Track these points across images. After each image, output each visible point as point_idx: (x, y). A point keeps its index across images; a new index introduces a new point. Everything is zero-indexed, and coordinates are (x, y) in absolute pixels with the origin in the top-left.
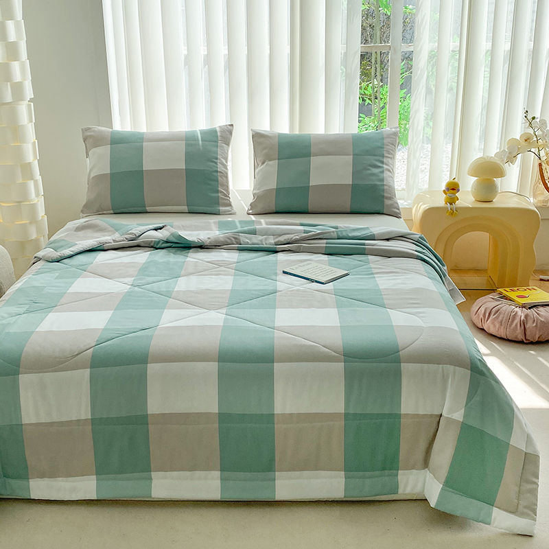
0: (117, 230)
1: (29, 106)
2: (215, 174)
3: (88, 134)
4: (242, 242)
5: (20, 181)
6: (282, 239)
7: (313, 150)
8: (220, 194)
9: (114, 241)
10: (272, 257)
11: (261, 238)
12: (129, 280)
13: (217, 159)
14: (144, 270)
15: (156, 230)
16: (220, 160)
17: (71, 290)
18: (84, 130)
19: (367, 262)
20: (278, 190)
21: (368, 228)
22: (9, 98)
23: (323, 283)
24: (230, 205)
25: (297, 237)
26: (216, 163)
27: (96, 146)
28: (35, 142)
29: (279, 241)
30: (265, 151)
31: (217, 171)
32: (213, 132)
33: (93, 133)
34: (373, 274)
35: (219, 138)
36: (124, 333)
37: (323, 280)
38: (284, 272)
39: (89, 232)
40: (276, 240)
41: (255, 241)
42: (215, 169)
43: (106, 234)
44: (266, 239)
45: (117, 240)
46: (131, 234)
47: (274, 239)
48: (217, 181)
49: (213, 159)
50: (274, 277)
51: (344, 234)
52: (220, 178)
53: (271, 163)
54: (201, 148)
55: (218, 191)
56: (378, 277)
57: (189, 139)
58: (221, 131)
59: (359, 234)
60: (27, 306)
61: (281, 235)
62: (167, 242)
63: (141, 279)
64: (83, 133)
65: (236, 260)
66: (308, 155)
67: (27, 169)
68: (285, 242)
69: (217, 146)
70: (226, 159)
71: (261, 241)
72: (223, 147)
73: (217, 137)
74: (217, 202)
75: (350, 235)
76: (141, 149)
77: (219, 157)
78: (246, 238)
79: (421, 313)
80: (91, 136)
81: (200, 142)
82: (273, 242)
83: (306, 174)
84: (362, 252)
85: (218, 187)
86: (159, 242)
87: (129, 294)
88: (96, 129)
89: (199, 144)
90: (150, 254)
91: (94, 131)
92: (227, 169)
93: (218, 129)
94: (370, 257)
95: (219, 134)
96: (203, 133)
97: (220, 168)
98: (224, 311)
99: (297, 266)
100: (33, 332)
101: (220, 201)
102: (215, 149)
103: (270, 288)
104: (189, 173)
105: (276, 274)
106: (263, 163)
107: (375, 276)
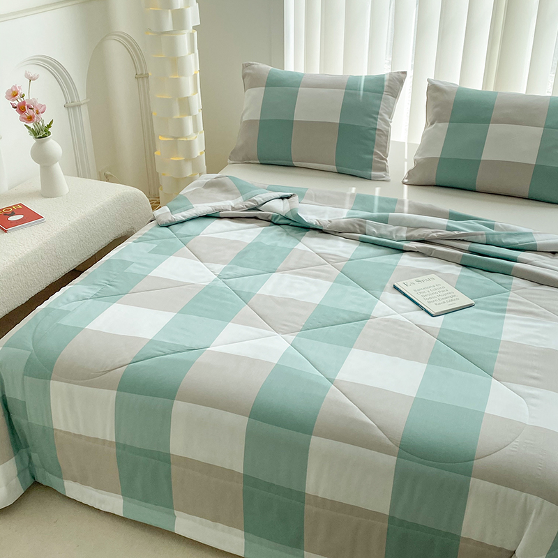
0: (242, 194)
1: (192, 35)
2: (372, 132)
3: (248, 71)
4: (367, 232)
5: (177, 116)
6: (416, 233)
7: (495, 114)
8: (374, 157)
9: (233, 209)
10: (392, 259)
11: (392, 228)
12: (219, 267)
13: (378, 113)
14: (243, 256)
15: (282, 198)
16: (381, 115)
17: (154, 273)
18: (246, 66)
19: (508, 288)
20: (442, 160)
21: (531, 233)
22: (169, 26)
23: (432, 316)
24: (384, 169)
25: (434, 234)
26: (376, 119)
27: (251, 87)
28: (196, 74)
29: (411, 236)
30: (436, 109)
31: (376, 129)
32: (381, 79)
33: (251, 71)
34: (504, 311)
35: (385, 89)
36: (167, 351)
37: (434, 310)
38: (395, 287)
39: (214, 193)
40: (409, 234)
41: (383, 231)
42: (373, 126)
43: (230, 196)
44: (397, 231)
45: (236, 207)
46: (254, 201)
47: (407, 232)
48: (374, 141)
49: (373, 113)
50: (377, 293)
51: (497, 239)
52: (377, 137)
53: (440, 125)
54: (361, 98)
55: (372, 153)
56: (509, 318)
57: (350, 88)
58: (390, 80)
59: (516, 241)
60: (99, 288)
61: (417, 228)
62: (286, 218)
63: (231, 269)
64: (243, 69)
65: (349, 256)
66: (487, 121)
67: (185, 105)
68: (419, 239)
69: (380, 99)
70: (390, 114)
71: (391, 232)
72: (389, 99)
73: (383, 87)
74: (369, 165)
75: (504, 241)
76: (295, 95)
77: (381, 111)
78: (374, 227)
79: (534, 397)
80: (249, 74)
81: (362, 92)
82: (404, 235)
83: (480, 144)
84: (508, 272)
85: (374, 147)
86: (278, 216)
87: (207, 291)
88: (256, 66)
89: (359, 95)
90: (263, 232)
91: (253, 69)
92: (389, 126)
93: (387, 77)
94: (516, 281)
95: (386, 83)
96: (369, 80)
97: (380, 125)
98: (291, 338)
99: (413, 280)
100: (83, 329)
101: (373, 164)
102: (378, 102)
103: (364, 311)
104: (343, 128)
105: (383, 288)
106: (432, 124)
107: (506, 315)
